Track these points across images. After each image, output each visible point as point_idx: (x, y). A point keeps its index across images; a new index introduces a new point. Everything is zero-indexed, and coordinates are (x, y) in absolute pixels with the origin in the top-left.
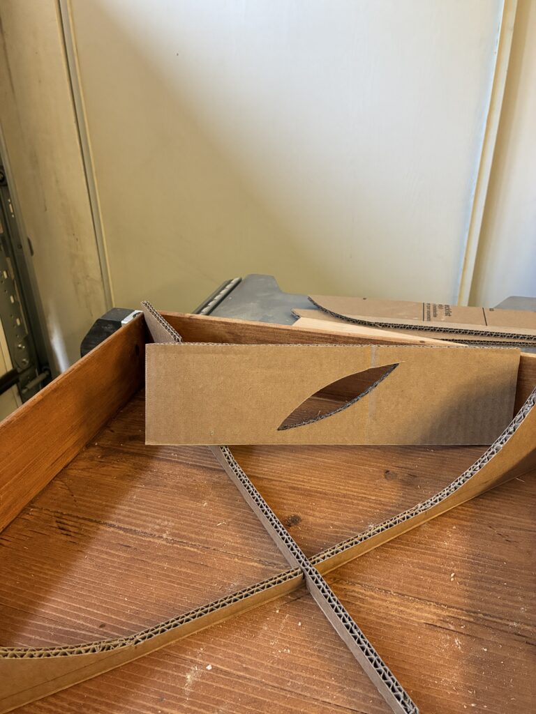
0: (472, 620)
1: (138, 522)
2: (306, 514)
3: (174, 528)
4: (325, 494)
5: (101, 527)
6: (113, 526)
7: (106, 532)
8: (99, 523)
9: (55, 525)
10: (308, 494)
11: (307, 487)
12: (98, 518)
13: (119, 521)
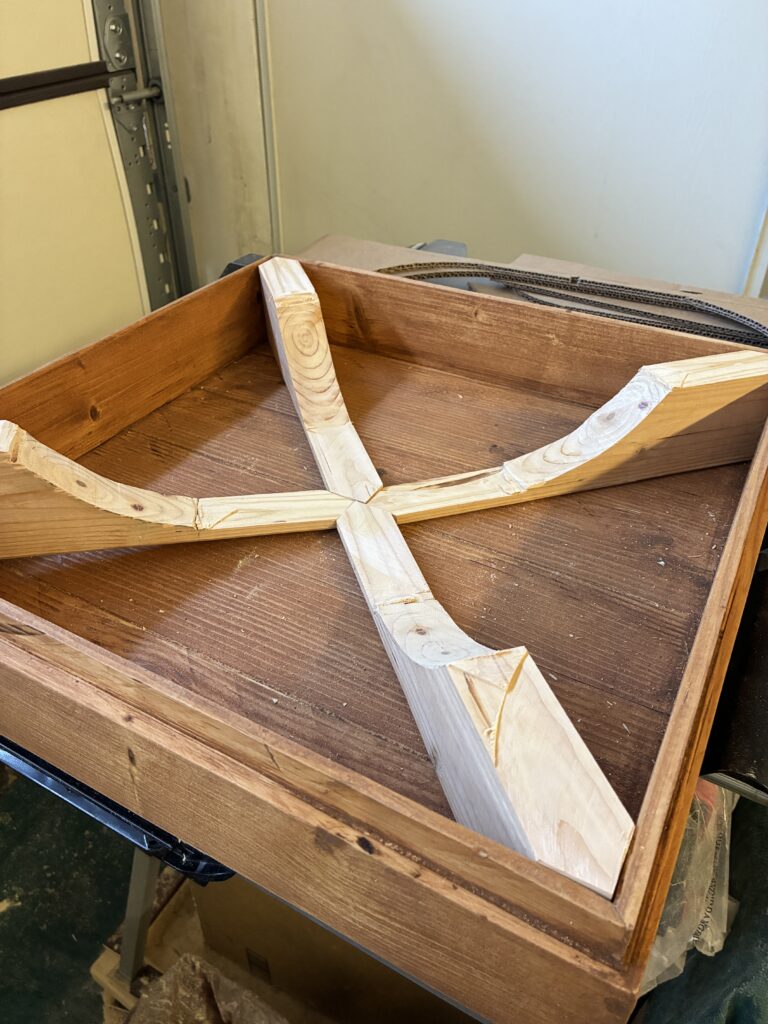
0: (516, 564)
1: (227, 454)
2: (394, 470)
3: (259, 463)
4: (420, 456)
5: (190, 453)
6: (203, 454)
7: (194, 458)
8: (190, 450)
9: (149, 446)
10: (403, 455)
11: (404, 448)
12: (189, 447)
13: (209, 451)
